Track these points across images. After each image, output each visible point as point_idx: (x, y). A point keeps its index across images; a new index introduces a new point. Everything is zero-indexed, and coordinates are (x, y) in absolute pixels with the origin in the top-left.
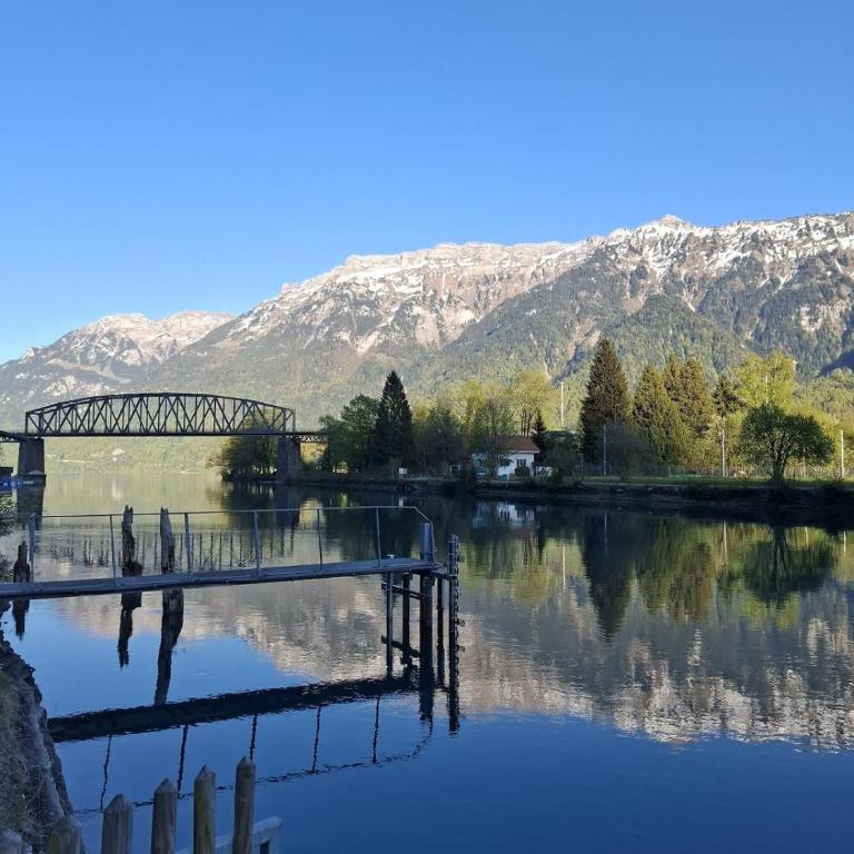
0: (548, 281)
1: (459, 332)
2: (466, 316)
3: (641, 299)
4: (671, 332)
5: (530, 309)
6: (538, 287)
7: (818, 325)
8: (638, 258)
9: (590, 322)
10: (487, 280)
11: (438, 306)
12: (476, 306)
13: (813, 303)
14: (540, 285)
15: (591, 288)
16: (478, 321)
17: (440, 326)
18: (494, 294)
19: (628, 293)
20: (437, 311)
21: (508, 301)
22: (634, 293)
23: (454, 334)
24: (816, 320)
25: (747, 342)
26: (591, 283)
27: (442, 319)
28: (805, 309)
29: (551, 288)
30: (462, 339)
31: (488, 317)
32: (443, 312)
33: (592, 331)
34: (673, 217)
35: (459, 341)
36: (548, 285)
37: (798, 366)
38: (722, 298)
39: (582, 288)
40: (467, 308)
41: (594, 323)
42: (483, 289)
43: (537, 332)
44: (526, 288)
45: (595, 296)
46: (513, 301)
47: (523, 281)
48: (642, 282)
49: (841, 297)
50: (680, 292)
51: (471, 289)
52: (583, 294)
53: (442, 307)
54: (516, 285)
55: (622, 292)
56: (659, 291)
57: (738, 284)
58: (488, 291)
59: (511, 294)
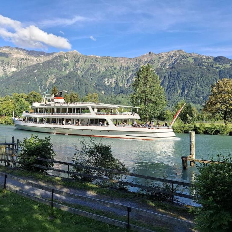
0: (41, 63)
1: (11, 74)
2: (14, 70)
3: (67, 72)
4: (75, 81)
5: (35, 70)
6: (38, 64)
7: (109, 84)
8: (66, 60)
9: (53, 76)
10: (21, 59)
11: (4, 65)
12: (17, 67)
13: (108, 78)
14: (38, 63)
15: (54, 67)
16: (18, 71)
17: (4, 72)
18: (23, 64)
19: (64, 70)
20: (4, 67)
21: (28, 67)
22: (66, 69)
23: (9, 75)
24: (108, 82)
25: (93, 86)
26: (53, 65)
27: (5, 69)
28: (106, 79)
29: (42, 65)
30: (12, 76)
31: (21, 70)
32: (6, 67)
33: (54, 79)
34: (76, 51)
35: (11, 77)
36: (41, 64)
37: (104, 93)
38: (88, 74)
39: (51, 66)
40: (14, 67)
41: (54, 77)
42: (20, 62)
43: (37, 77)
44: (34, 64)
45: (55, 69)
46: (30, 67)
47: (33, 61)
48: (68, 67)
49: (114, 77)
50: (78, 71)
51: (16, 62)
52: (51, 68)
53: (5, 66)
54: (31, 62)
55: (62, 69)
56: (72, 70)
57: (91, 71)
58: (21, 63)
59: (29, 65)
